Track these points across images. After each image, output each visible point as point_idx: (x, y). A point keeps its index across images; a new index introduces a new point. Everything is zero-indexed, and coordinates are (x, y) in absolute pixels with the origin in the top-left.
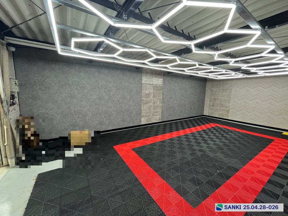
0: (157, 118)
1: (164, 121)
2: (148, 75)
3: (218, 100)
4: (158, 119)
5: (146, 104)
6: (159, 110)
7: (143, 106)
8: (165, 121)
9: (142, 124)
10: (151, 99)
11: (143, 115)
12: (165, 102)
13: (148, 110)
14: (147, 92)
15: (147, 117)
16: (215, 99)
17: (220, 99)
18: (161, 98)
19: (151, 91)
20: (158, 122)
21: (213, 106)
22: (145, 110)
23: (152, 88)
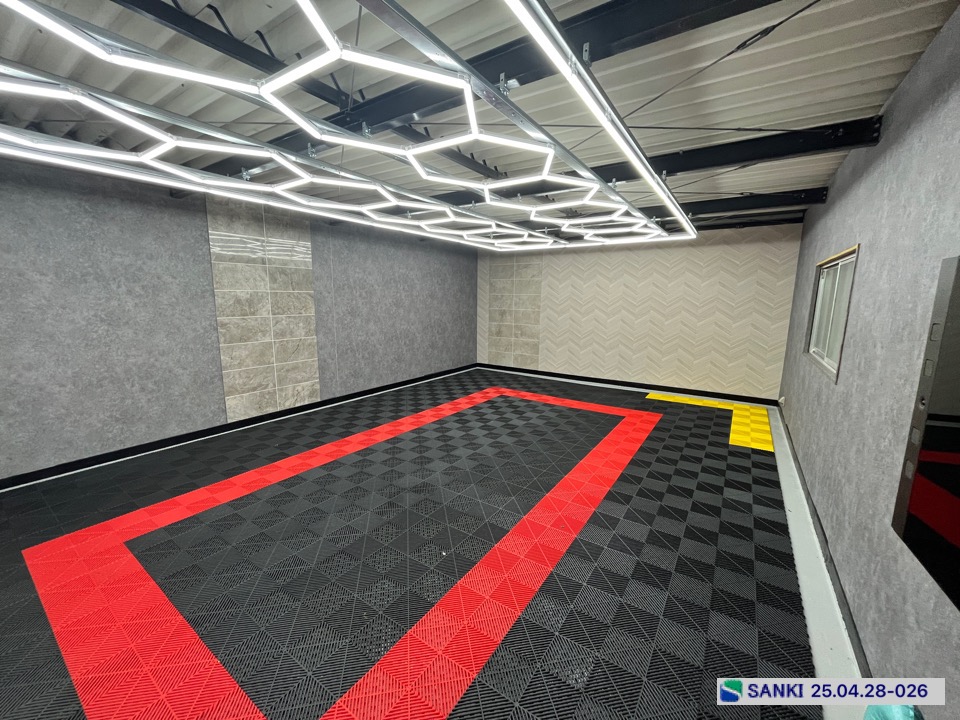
0: (300, 388)
1: (331, 397)
2: (237, 225)
3: (511, 315)
4: (307, 393)
5: (241, 340)
6: (309, 360)
7: (228, 348)
8: (338, 395)
9: (229, 421)
10: (265, 319)
11: (231, 387)
12: (330, 330)
13: (254, 363)
14: (243, 293)
15: (254, 389)
16: (503, 313)
17: (516, 312)
18: (312, 312)
19: (261, 290)
20: (306, 403)
21: (499, 333)
22: (240, 365)
23: (263, 275)
